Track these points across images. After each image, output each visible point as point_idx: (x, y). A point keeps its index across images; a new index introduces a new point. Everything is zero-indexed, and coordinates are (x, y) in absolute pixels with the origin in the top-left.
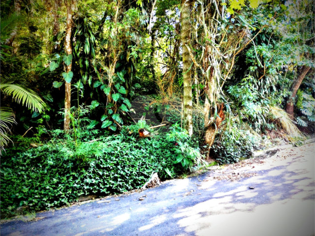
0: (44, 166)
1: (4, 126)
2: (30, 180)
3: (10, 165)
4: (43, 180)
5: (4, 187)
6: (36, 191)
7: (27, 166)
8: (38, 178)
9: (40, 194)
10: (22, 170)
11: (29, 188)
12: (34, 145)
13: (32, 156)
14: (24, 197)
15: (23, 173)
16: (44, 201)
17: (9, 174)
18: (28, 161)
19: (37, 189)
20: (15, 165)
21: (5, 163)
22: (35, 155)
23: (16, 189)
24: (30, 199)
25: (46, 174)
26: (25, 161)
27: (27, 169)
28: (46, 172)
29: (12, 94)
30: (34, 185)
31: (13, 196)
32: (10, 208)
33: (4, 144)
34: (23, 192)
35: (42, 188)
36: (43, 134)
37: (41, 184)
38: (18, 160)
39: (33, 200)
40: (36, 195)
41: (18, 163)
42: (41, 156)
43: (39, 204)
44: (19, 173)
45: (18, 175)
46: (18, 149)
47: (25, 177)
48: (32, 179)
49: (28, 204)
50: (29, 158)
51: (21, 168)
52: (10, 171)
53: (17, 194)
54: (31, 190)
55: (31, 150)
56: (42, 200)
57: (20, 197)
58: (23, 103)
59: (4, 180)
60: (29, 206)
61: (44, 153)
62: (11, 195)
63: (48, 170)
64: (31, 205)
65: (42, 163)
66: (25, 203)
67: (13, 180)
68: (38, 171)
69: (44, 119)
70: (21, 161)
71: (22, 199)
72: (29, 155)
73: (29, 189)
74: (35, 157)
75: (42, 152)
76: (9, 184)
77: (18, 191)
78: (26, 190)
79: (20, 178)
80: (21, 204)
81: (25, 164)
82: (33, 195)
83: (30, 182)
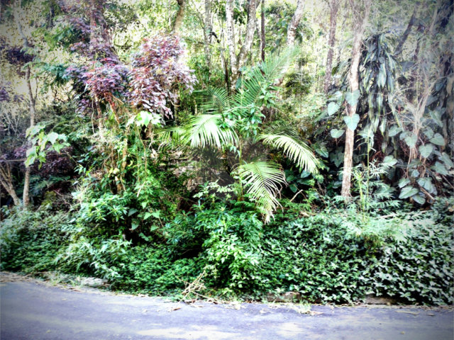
0: (318, 244)
1: (273, 186)
2: (302, 259)
3: (277, 236)
4: (317, 263)
5: (272, 262)
6: (309, 275)
7: (297, 240)
8: (311, 259)
9: (315, 280)
10: (292, 245)
11: (300, 269)
12: (305, 214)
13: (304, 227)
14: (295, 280)
15: (293, 248)
16: (319, 290)
17: (277, 247)
18: (298, 234)
19: (311, 273)
20: (284, 237)
21: (271, 233)
22: (307, 227)
23: (285, 268)
24: (302, 284)
25: (321, 255)
26: (295, 233)
27: (298, 244)
28: (321, 251)
29: (283, 147)
30: (307, 267)
31: (282, 276)
32: (279, 290)
33: (273, 208)
34: (293, 273)
35: (317, 273)
36: (315, 200)
37: (316, 267)
38: (287, 231)
39: (306, 287)
40: (310, 280)
41: (287, 235)
42: (314, 230)
43: (313, 293)
44: (289, 248)
45: (287, 250)
46: (286, 216)
47: (296, 254)
48: (304, 257)
49: (300, 290)
50: (299, 230)
51: (290, 241)
52: (278, 243)
53: (287, 275)
54: (303, 272)
55: (302, 220)
56: (316, 289)
57: (290, 279)
58: (295, 159)
59: (271, 253)
60: (301, 293)
61: (318, 225)
62: (280, 274)
63: (324, 249)
64: (303, 292)
65: (315, 239)
66: (297, 287)
67: (281, 255)
68: (310, 249)
69: (316, 180)
70: (290, 232)
71: (292, 282)
72: (300, 226)
73: (301, 271)
74: (307, 229)
75: (315, 224)
76: (277, 260)
77: (287, 271)
78: (297, 271)
79: (290, 254)
80: (291, 288)
81: (295, 237)
82: (305, 279)
83: (302, 262)
